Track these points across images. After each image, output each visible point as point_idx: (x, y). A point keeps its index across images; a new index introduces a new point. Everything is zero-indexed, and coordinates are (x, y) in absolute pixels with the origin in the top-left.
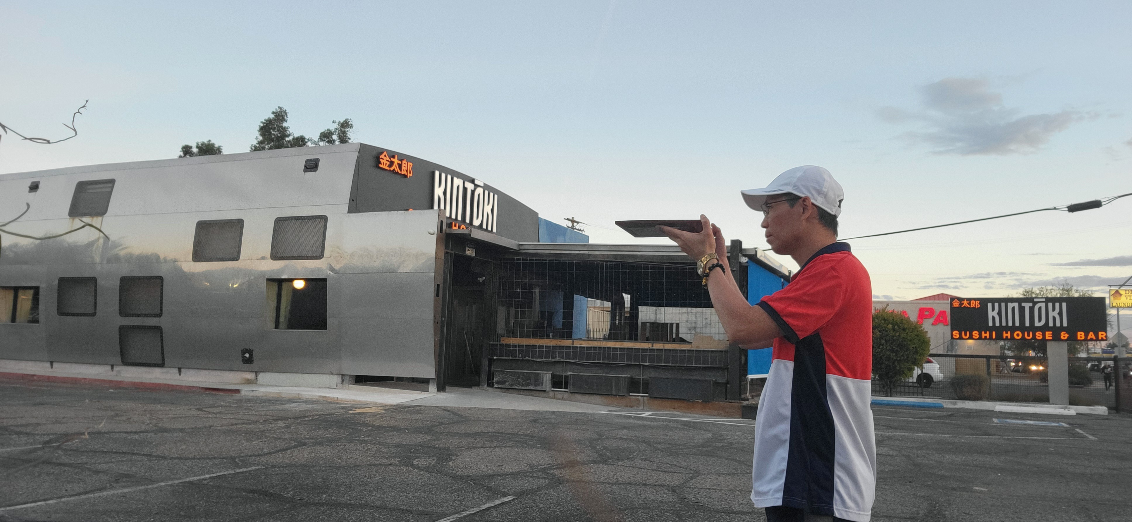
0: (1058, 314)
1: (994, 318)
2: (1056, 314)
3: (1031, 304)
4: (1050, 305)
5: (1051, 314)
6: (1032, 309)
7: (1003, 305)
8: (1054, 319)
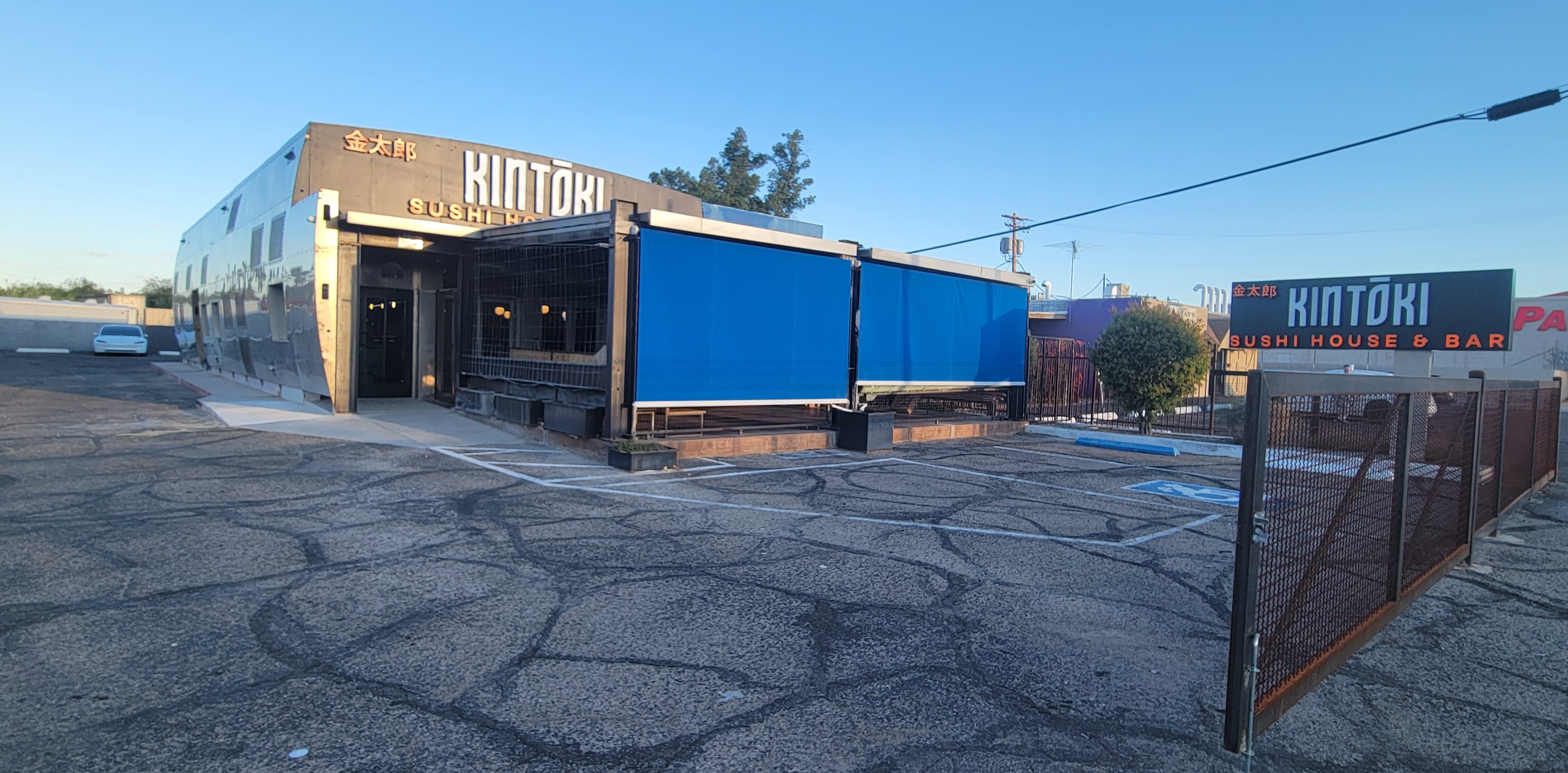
0: (1412, 303)
1: (1297, 312)
2: (1407, 303)
3: (1363, 288)
4: (1398, 288)
5: (1398, 303)
6: (1364, 297)
7: (1315, 291)
8: (1404, 311)
